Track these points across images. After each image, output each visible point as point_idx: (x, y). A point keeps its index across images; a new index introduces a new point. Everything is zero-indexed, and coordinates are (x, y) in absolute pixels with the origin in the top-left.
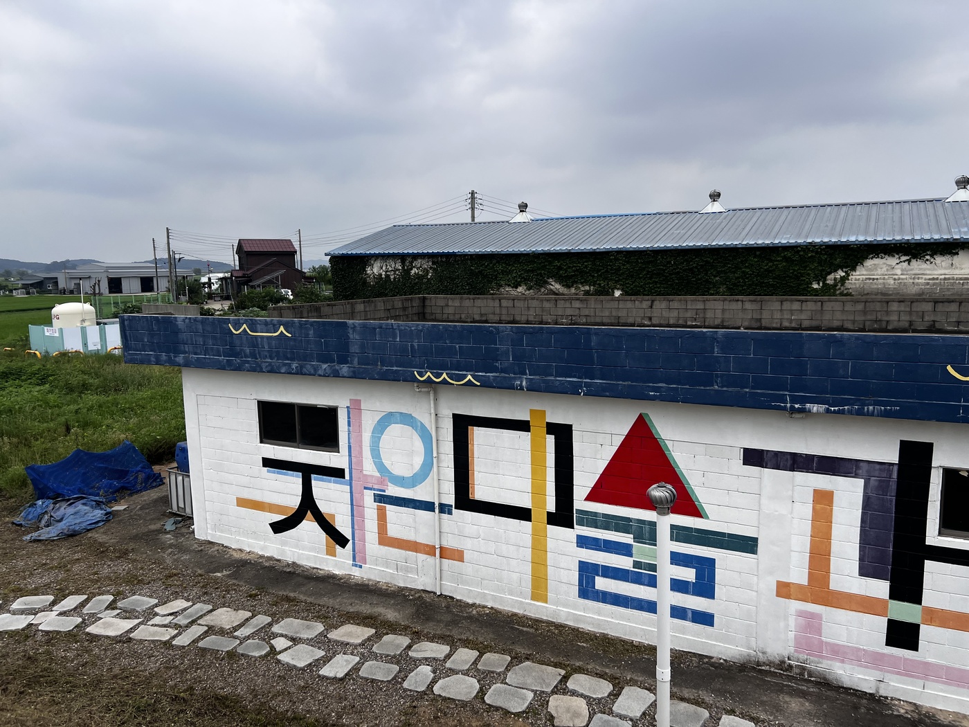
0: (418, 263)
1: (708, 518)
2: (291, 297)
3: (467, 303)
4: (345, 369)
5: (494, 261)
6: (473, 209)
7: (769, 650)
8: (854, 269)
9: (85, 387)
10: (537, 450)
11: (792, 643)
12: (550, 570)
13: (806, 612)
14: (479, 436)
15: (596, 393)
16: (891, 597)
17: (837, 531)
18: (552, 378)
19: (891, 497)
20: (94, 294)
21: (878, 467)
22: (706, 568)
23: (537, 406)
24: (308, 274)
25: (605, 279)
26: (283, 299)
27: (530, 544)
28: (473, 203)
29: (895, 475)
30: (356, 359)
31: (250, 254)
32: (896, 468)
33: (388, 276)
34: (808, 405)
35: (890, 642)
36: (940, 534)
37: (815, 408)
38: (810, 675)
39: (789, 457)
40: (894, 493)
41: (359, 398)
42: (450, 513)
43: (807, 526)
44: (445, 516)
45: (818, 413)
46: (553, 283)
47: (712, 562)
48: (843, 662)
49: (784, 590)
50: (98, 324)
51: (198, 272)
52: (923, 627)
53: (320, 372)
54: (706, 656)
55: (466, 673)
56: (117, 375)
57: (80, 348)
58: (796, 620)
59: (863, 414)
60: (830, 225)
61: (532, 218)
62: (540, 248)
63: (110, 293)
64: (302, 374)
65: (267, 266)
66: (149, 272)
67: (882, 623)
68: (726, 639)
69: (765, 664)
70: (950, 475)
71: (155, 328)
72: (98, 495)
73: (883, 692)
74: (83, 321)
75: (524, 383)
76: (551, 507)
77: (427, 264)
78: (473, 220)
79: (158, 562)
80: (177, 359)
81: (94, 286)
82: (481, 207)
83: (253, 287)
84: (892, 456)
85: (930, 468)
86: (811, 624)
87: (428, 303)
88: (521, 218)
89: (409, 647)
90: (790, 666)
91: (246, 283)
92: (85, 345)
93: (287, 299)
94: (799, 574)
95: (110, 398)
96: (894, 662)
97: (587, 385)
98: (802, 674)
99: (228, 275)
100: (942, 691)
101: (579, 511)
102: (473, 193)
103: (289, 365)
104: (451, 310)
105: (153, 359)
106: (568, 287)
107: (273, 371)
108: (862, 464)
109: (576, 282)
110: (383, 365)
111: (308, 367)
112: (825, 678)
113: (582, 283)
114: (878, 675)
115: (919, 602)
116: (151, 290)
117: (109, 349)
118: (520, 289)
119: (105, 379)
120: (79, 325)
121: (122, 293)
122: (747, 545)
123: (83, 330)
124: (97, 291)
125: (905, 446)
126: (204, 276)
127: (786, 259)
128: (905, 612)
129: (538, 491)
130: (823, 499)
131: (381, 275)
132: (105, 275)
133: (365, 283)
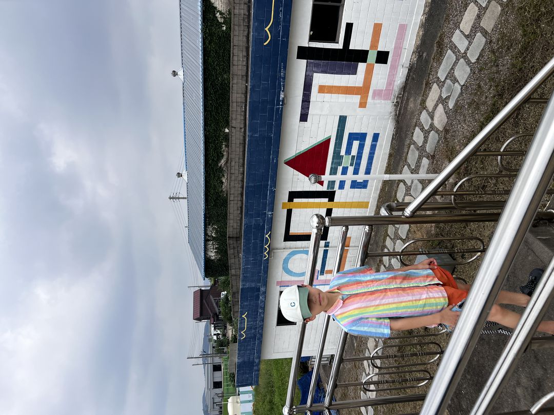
0: (209, 233)
1: (331, 136)
2: (226, 292)
3: (231, 217)
4: (262, 289)
5: (209, 194)
6: (179, 198)
7: (390, 111)
8: (215, 8)
9: (271, 402)
10: (300, 206)
11: (387, 102)
12: (354, 200)
13: (373, 96)
14: (294, 230)
15: (274, 184)
16: (365, 62)
17: (337, 84)
18: (268, 201)
19: (322, 62)
20: (222, 396)
21: (308, 68)
22: (353, 136)
23: (281, 206)
24: (213, 282)
25: (219, 137)
26: (226, 297)
27: (343, 209)
28: (176, 198)
29: (312, 61)
30: (258, 284)
31: (201, 314)
32: (309, 61)
33: (216, 248)
34: (281, 99)
35: (386, 63)
36: (338, 43)
37: (282, 96)
38: (401, 94)
39: (304, 103)
40: (320, 61)
41: (276, 282)
42: (329, 243)
43: (334, 96)
44: (330, 245)
45: (284, 95)
46: (221, 164)
47: (350, 134)
48: (394, 81)
49: (363, 105)
50: (239, 395)
51: (210, 340)
52: (379, 50)
53: (264, 300)
54: (393, 136)
55: (395, 244)
56: (265, 386)
57: (251, 404)
58: (376, 100)
59: (285, 77)
60: (192, 17)
61: (185, 170)
62: (202, 170)
63: (221, 388)
64: (264, 308)
65: (208, 306)
66: (211, 367)
67: (377, 66)
68: (385, 128)
69: (396, 112)
70: (312, 39)
71: (242, 372)
72: (321, 397)
73: (408, 65)
74: (237, 402)
75: (270, 213)
76: (326, 200)
77: (210, 228)
78: (185, 198)
79: (350, 371)
80: (257, 362)
81: (219, 396)
82: (178, 194)
83: (220, 313)
84: (304, 62)
85: (309, 47)
86: (377, 94)
87: (231, 236)
88: (185, 177)
89: (385, 266)
90: (397, 102)
91: (217, 316)
92: (250, 401)
93: (226, 295)
94: (356, 99)
95: (276, 390)
96: (394, 61)
97: (271, 187)
98: (400, 97)
99: (212, 325)
100: (407, 41)
101: (328, 189)
102: (170, 198)
103: (260, 313)
104: (235, 225)
105: (256, 373)
106: (223, 156)
107: (263, 320)
108: (307, 74)
109: (221, 151)
110: (261, 273)
111: (262, 305)
112: (402, 88)
113: (221, 149)
114: (400, 67)
115: (368, 51)
116: (220, 366)
117: (252, 390)
118: (224, 181)
119: (267, 392)
120: (239, 404)
121: (221, 382)
122: (343, 120)
123: (242, 402)
124: (221, 395)
125: (299, 57)
126: (212, 338)
127: (210, 43)
128: (372, 57)
129: (319, 206)
130: (322, 89)
131: (215, 252)
132: (211, 390)
133: (219, 260)
